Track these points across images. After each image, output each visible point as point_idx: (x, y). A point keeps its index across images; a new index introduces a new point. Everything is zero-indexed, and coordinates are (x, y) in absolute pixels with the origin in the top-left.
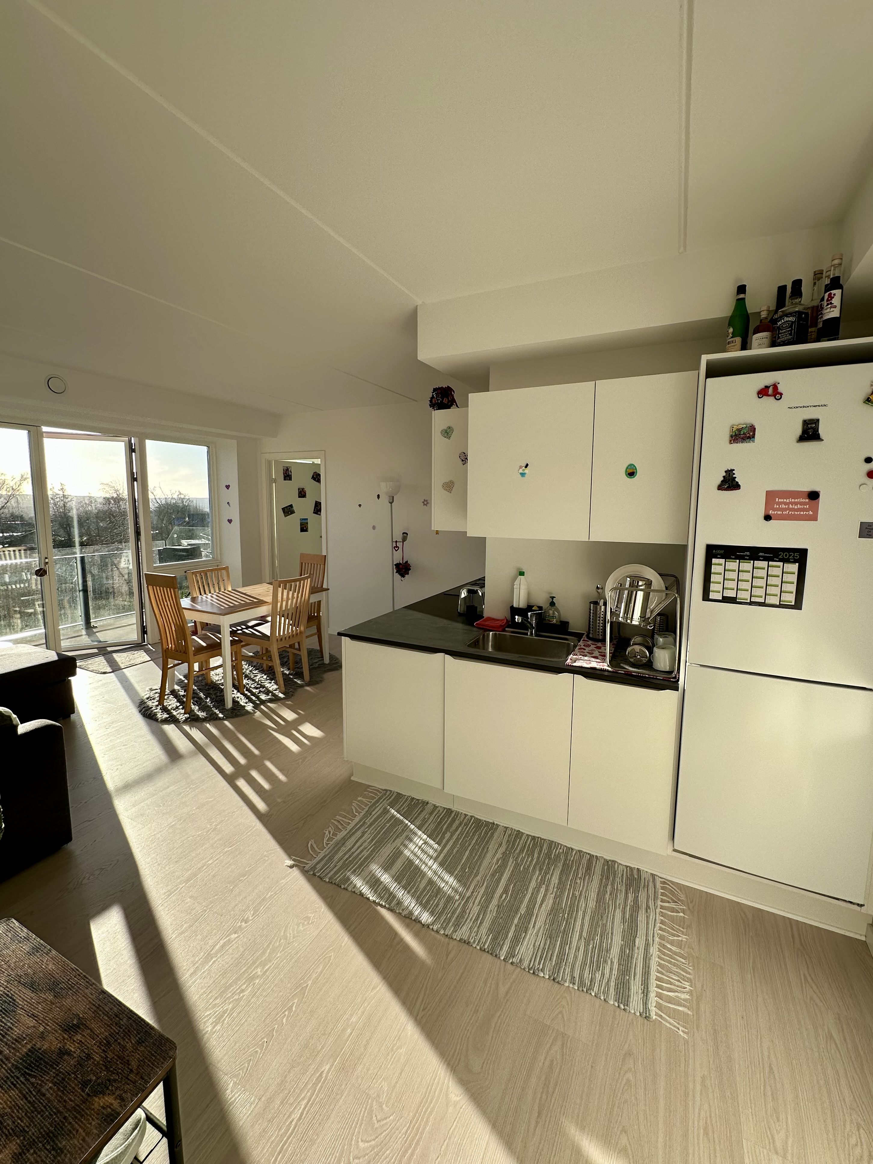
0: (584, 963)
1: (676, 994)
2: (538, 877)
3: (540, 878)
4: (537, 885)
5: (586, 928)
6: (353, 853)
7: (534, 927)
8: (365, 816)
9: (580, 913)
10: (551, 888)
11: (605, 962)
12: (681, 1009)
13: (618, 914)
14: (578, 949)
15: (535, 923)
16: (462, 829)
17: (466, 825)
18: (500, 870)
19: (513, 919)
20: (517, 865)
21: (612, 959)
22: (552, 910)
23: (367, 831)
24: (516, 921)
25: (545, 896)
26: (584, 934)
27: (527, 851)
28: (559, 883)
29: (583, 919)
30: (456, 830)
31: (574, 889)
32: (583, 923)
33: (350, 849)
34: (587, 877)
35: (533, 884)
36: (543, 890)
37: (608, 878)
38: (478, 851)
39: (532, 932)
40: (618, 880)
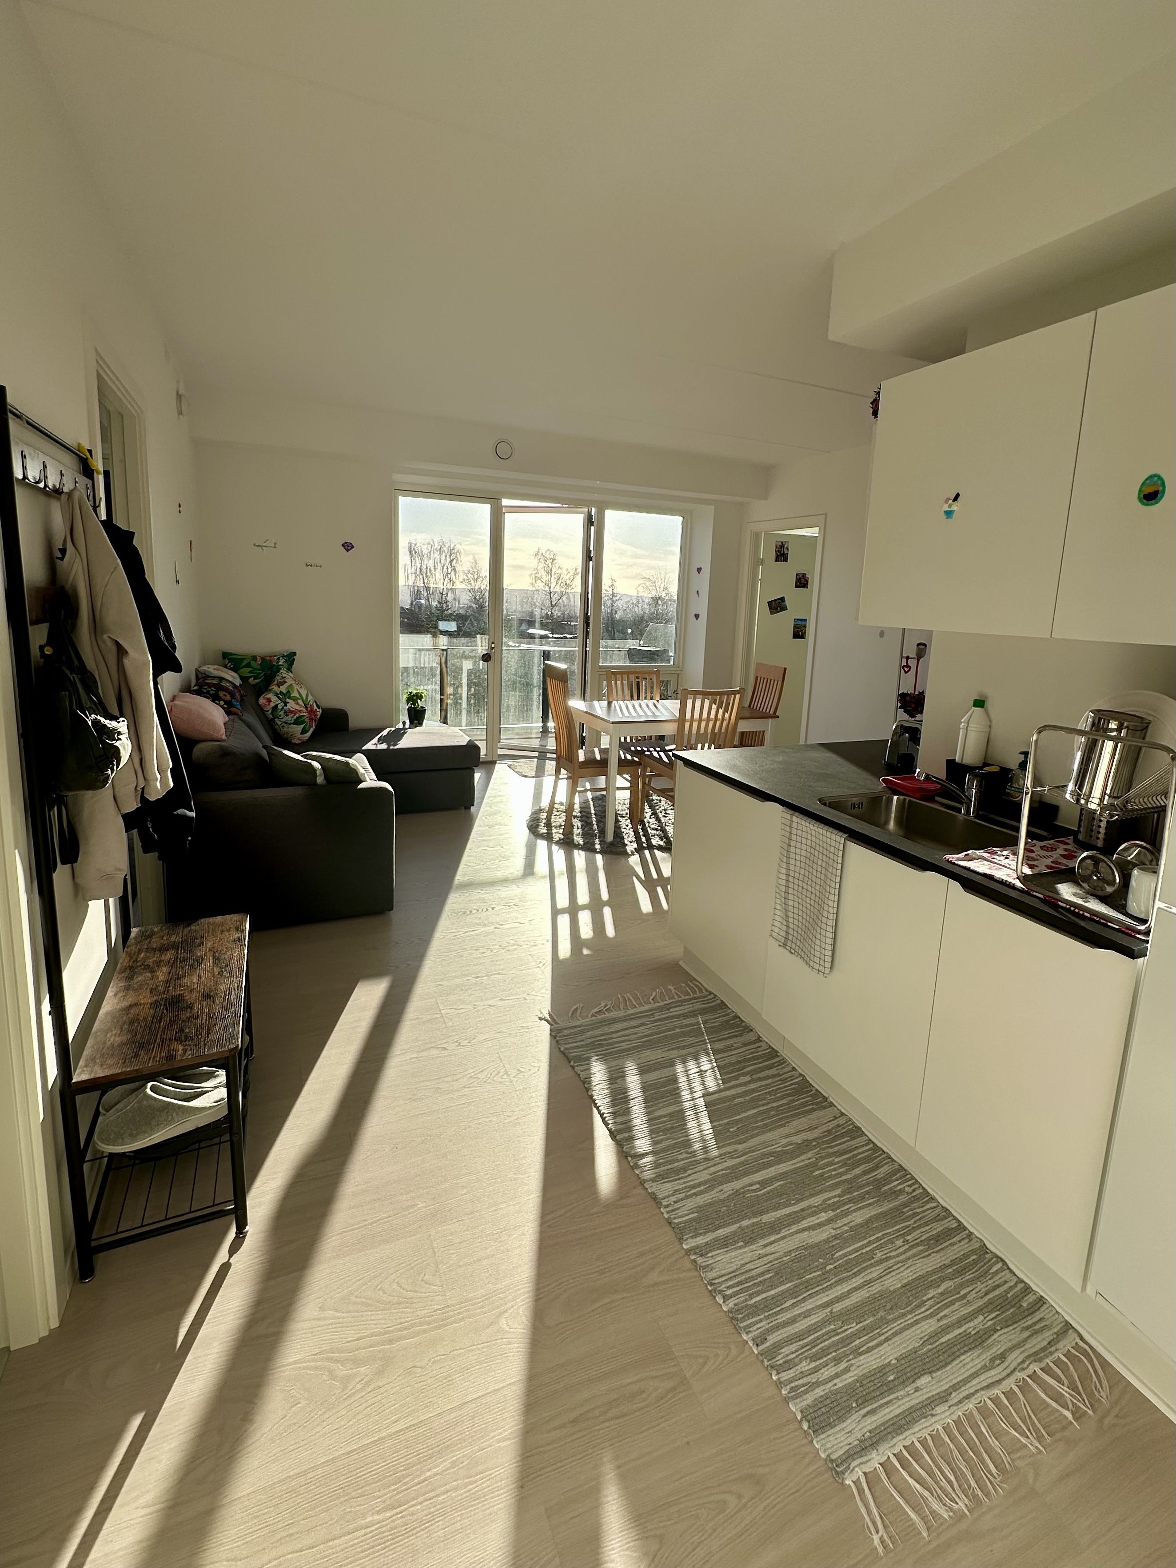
0: (799, 1336)
1: (926, 1494)
2: (835, 1197)
3: (835, 1200)
4: (821, 1205)
5: (847, 1303)
6: (612, 1038)
7: (765, 1246)
8: (660, 1009)
9: (858, 1280)
10: (840, 1223)
11: (837, 1360)
12: (913, 1515)
13: (929, 1326)
14: (807, 1314)
15: (771, 1243)
16: (772, 1083)
17: (784, 1080)
18: (781, 1157)
19: (743, 1219)
20: (814, 1166)
21: (852, 1365)
22: (812, 1247)
23: (647, 1025)
24: (745, 1223)
25: (820, 1225)
26: (837, 1307)
27: (849, 1159)
28: (861, 1225)
29: (856, 1289)
30: (760, 1079)
31: (880, 1247)
32: (849, 1293)
33: (613, 1033)
34: (921, 1248)
35: (816, 1201)
36: (823, 1217)
37: (960, 1272)
38: (769, 1118)
39: (756, 1249)
40: (981, 1287)
